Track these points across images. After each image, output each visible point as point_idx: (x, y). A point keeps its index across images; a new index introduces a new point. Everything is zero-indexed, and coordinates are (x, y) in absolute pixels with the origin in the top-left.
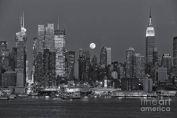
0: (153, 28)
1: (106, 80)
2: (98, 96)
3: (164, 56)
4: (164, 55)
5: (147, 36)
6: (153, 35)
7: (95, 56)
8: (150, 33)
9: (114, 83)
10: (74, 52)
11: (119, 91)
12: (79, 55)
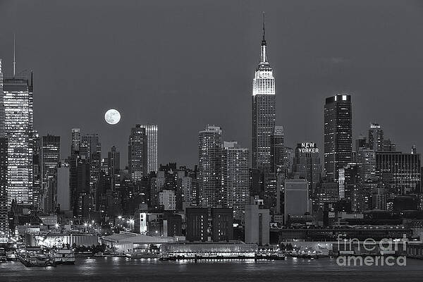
0: (271, 73)
1: (144, 215)
2: (123, 256)
3: (301, 148)
4: (300, 146)
5: (254, 94)
6: (271, 91)
7: (114, 149)
8: (264, 85)
9: (165, 222)
10: (57, 139)
11: (180, 243)
12: (72, 147)
